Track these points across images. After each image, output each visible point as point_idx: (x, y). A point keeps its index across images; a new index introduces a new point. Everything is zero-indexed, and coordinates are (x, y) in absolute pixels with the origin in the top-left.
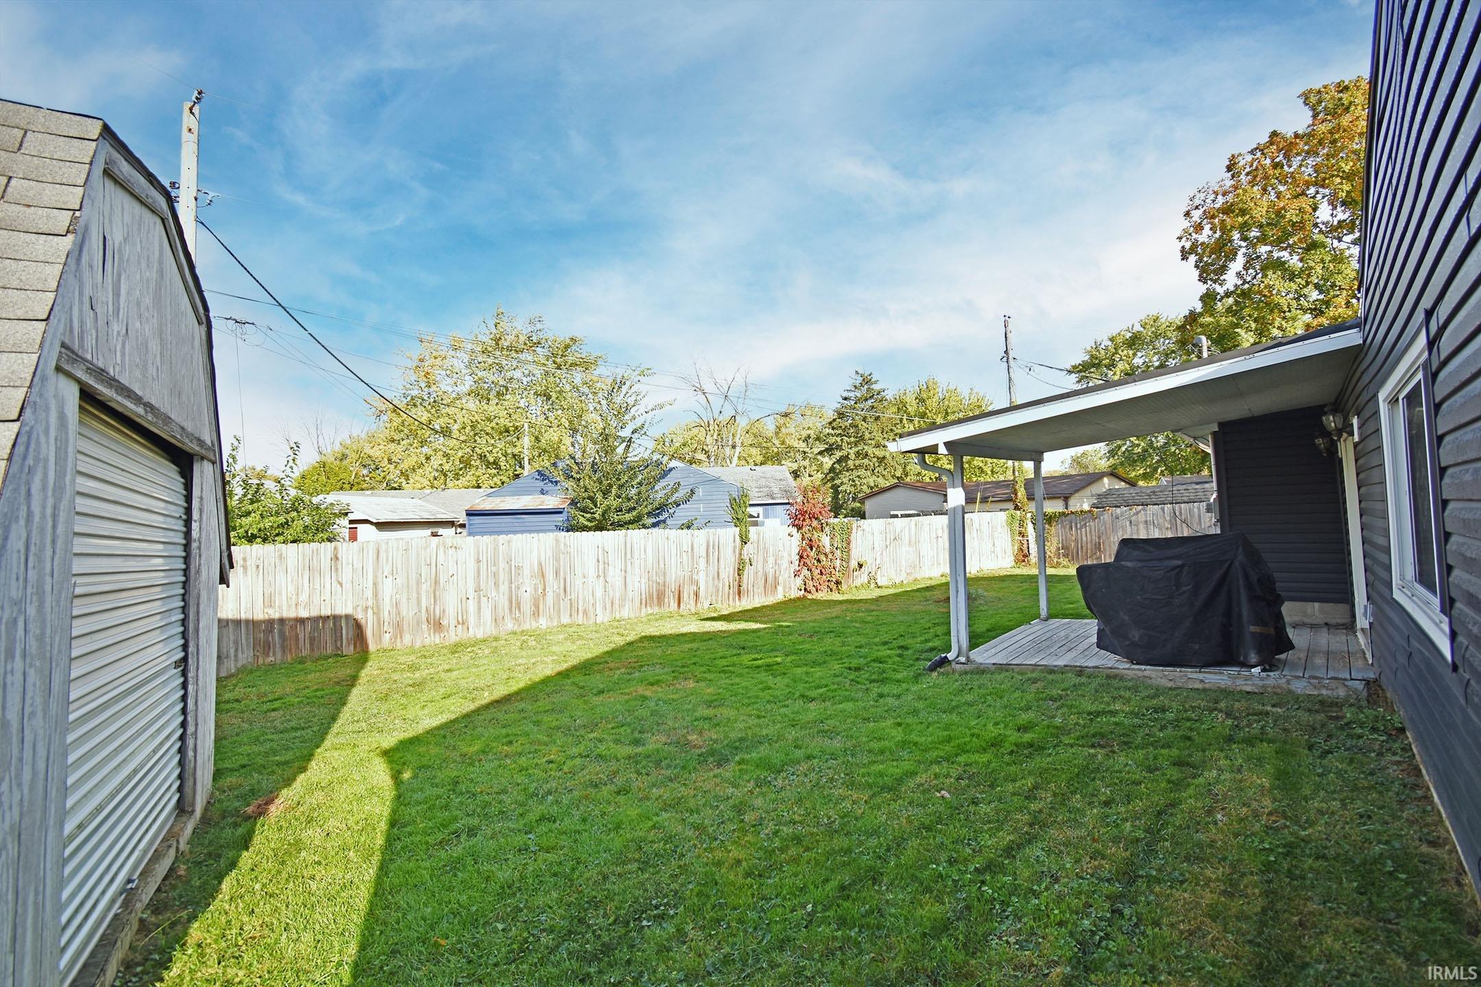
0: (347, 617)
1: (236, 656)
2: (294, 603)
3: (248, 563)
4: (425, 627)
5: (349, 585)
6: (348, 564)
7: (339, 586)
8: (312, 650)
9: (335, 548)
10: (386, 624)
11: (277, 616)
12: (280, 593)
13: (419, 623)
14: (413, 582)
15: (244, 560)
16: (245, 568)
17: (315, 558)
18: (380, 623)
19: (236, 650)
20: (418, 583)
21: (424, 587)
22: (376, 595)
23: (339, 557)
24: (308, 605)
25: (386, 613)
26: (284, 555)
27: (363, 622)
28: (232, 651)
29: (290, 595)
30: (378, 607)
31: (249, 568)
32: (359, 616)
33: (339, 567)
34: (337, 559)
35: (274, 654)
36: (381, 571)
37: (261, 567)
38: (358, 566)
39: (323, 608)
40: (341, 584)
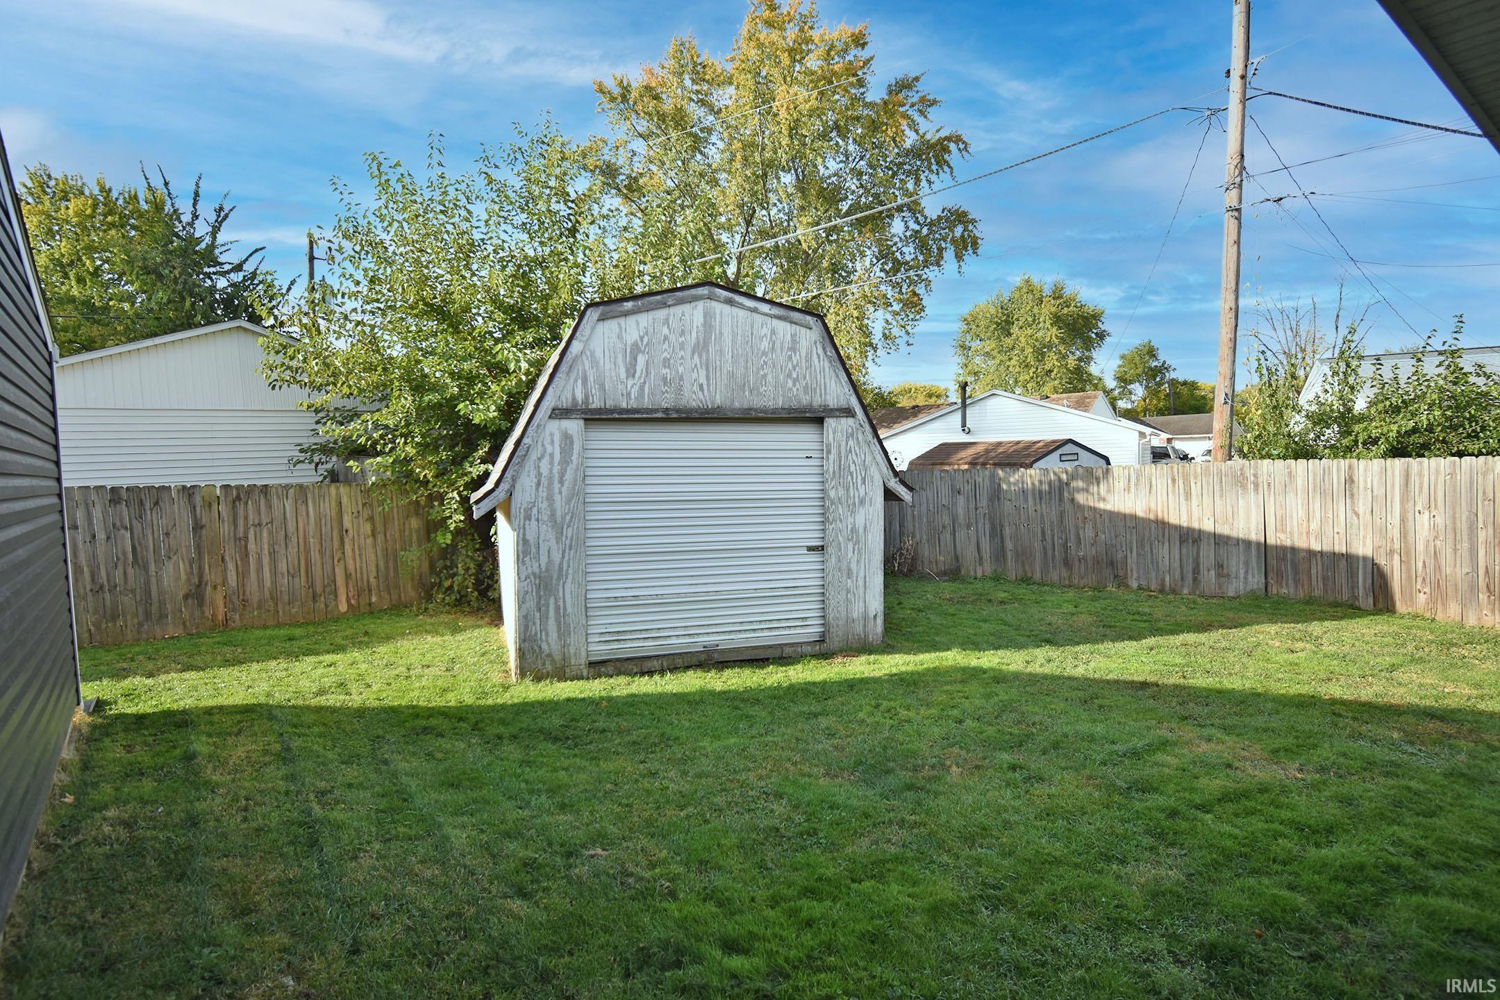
0: (1365, 558)
1: (1246, 578)
2: (1305, 530)
3: (1260, 480)
4: (1483, 597)
5: (1368, 517)
6: (1366, 489)
7: (1355, 518)
8: (1325, 591)
9: (1350, 467)
10: (1420, 580)
11: (1288, 543)
12: (1291, 516)
13: (1474, 588)
14: (1463, 526)
15: (1255, 476)
16: (1256, 486)
17: (1326, 478)
18: (1410, 578)
19: (1247, 572)
20: (1472, 529)
21: (1482, 536)
22: (1404, 535)
23: (1356, 478)
24: (1320, 536)
25: (1420, 565)
26: (1294, 473)
27: (1387, 569)
28: (1242, 572)
29: (1300, 521)
30: (1408, 553)
31: (1261, 485)
32: (1381, 561)
33: (1355, 491)
34: (1352, 481)
35: (1287, 585)
36: (1411, 503)
37: (1272, 485)
38: (1379, 492)
39: (1336, 542)
40: (1358, 515)
